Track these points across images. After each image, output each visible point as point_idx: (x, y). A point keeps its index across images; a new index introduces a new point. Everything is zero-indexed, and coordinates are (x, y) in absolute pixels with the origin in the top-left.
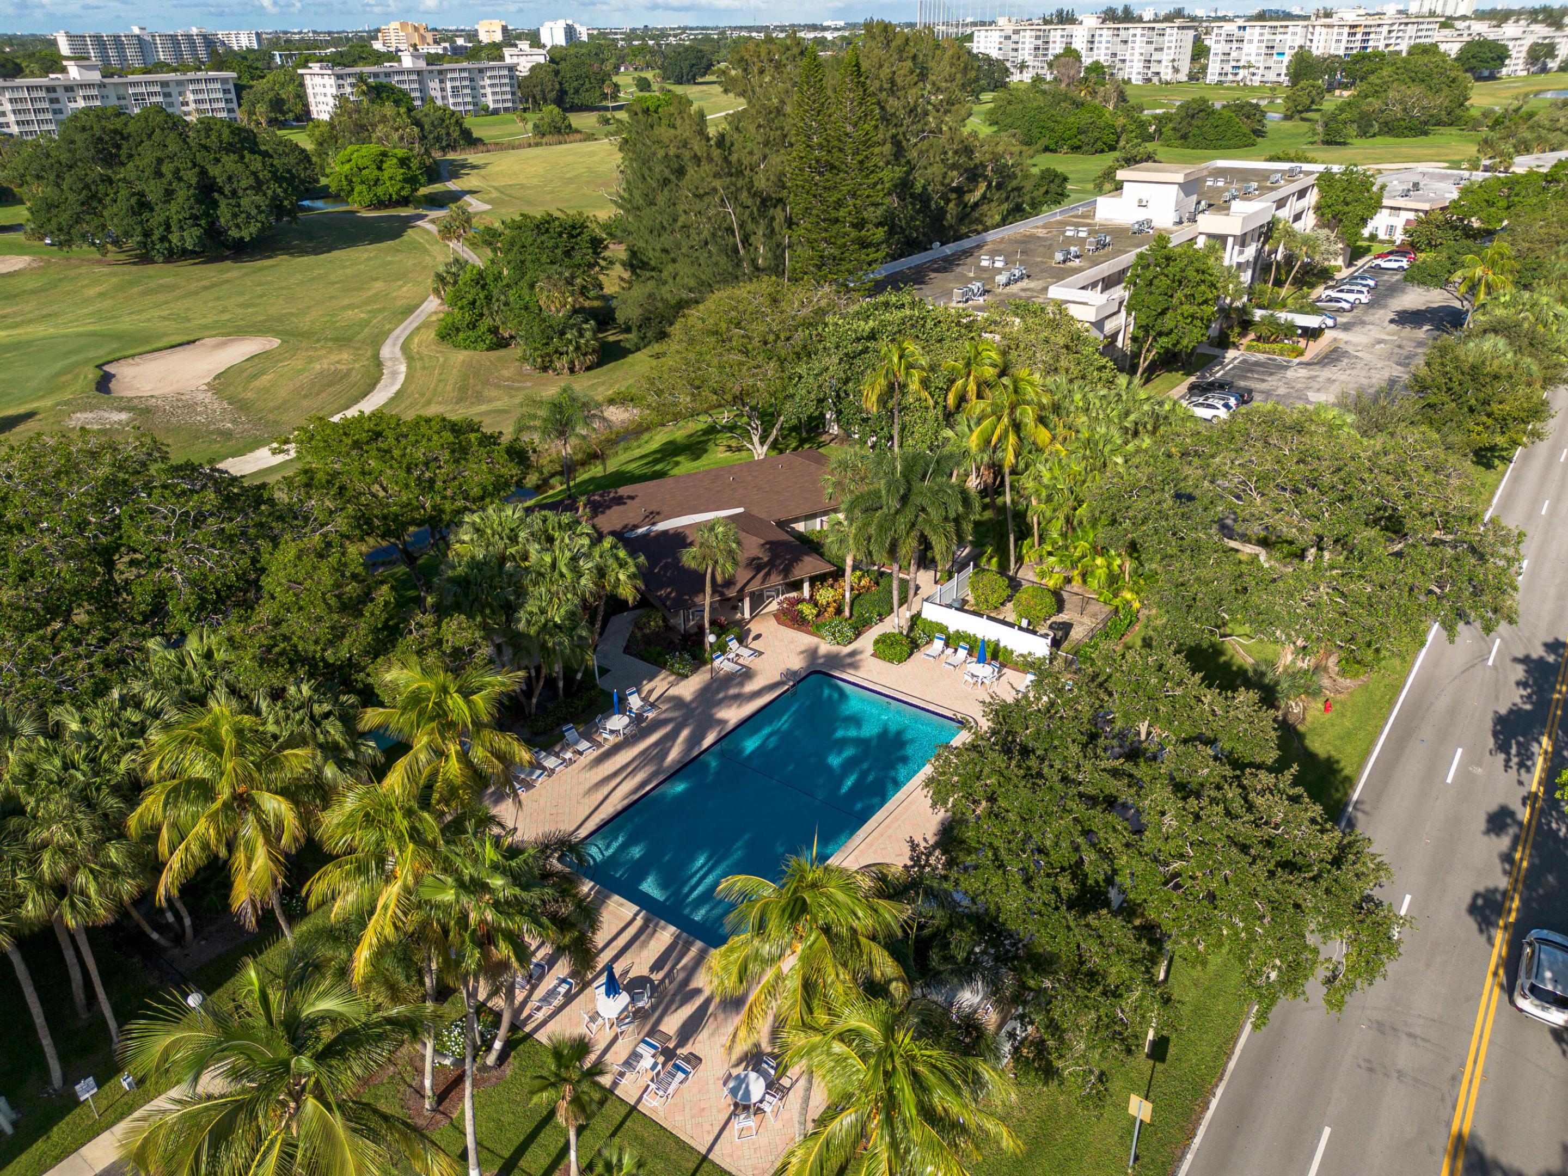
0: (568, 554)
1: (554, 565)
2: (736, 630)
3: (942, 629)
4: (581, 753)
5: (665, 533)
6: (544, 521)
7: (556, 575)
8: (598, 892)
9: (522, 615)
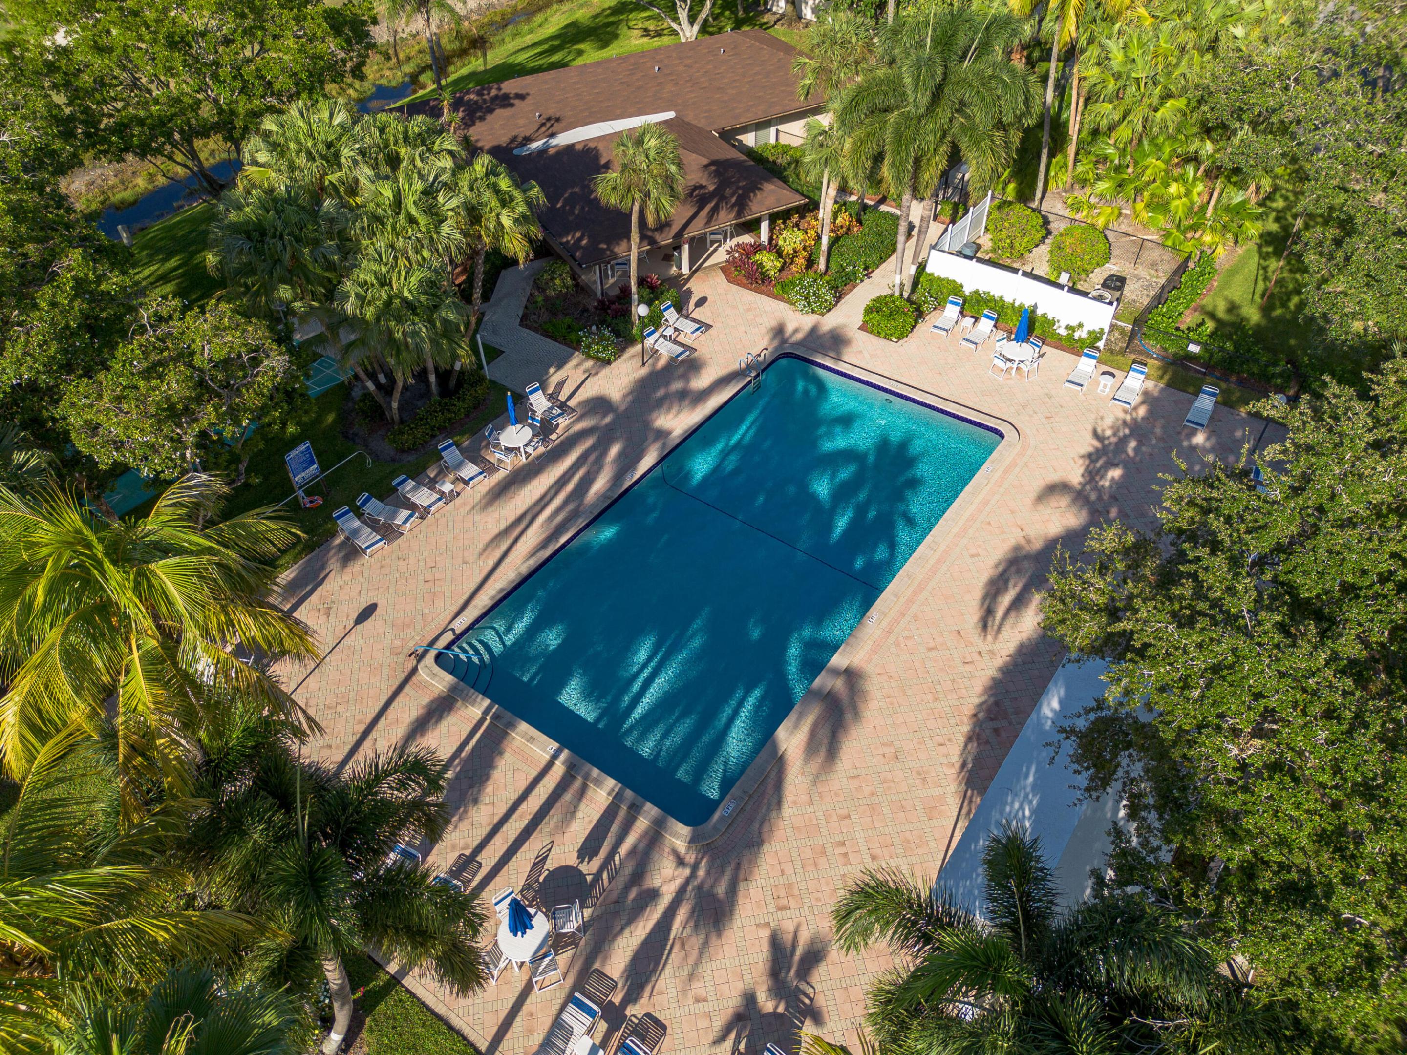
0: (419, 186)
1: (398, 203)
2: (673, 292)
3: (956, 289)
4: (466, 483)
5: (570, 148)
6: (382, 130)
7: (402, 219)
8: (496, 717)
9: (348, 286)
